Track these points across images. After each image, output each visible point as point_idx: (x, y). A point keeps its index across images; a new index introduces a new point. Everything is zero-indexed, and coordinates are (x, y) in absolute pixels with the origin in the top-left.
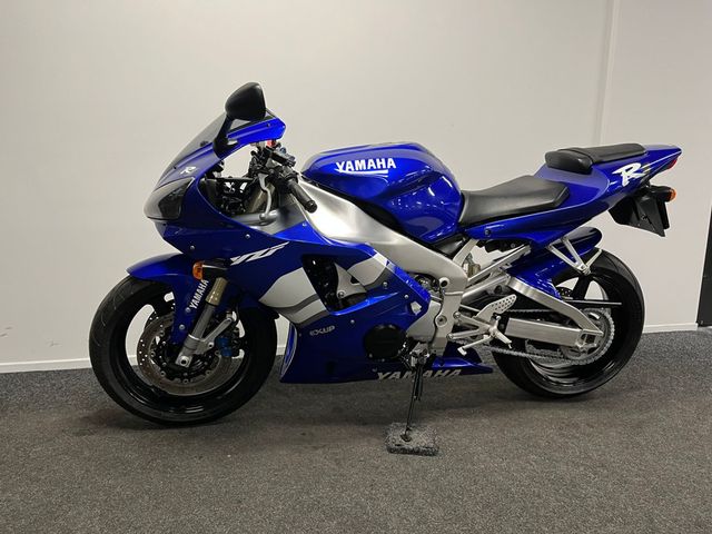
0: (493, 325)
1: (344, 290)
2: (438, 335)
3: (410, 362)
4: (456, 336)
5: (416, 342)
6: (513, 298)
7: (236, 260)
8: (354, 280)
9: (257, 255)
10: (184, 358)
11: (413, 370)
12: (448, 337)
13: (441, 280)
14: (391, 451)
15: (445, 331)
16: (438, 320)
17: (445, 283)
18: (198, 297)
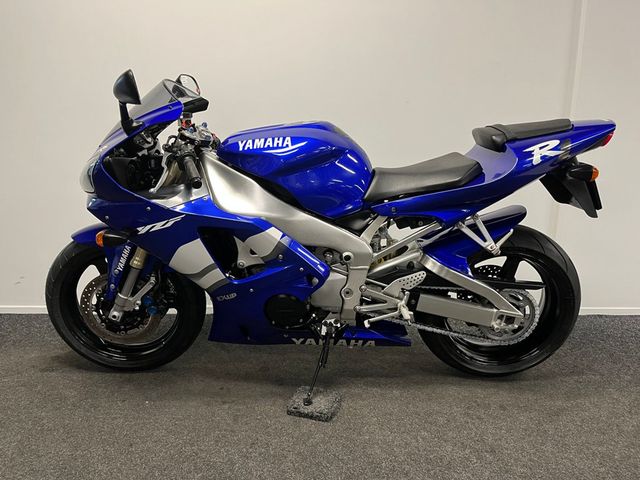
0: (401, 299)
1: (243, 261)
2: (346, 307)
3: (320, 331)
4: (365, 308)
5: (328, 312)
6: (422, 275)
7: (142, 230)
8: (253, 253)
9: (158, 226)
10: (116, 313)
11: (324, 337)
12: (355, 309)
13: (345, 254)
14: (290, 413)
15: (352, 303)
16: (345, 292)
17: (348, 258)
18: (123, 260)
